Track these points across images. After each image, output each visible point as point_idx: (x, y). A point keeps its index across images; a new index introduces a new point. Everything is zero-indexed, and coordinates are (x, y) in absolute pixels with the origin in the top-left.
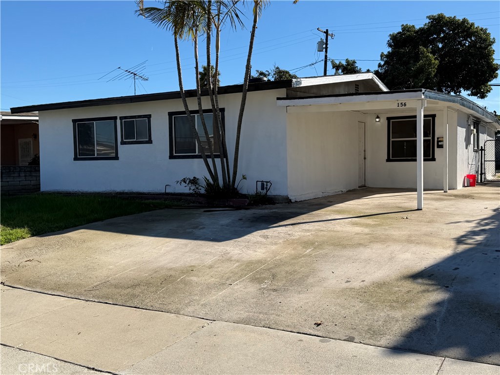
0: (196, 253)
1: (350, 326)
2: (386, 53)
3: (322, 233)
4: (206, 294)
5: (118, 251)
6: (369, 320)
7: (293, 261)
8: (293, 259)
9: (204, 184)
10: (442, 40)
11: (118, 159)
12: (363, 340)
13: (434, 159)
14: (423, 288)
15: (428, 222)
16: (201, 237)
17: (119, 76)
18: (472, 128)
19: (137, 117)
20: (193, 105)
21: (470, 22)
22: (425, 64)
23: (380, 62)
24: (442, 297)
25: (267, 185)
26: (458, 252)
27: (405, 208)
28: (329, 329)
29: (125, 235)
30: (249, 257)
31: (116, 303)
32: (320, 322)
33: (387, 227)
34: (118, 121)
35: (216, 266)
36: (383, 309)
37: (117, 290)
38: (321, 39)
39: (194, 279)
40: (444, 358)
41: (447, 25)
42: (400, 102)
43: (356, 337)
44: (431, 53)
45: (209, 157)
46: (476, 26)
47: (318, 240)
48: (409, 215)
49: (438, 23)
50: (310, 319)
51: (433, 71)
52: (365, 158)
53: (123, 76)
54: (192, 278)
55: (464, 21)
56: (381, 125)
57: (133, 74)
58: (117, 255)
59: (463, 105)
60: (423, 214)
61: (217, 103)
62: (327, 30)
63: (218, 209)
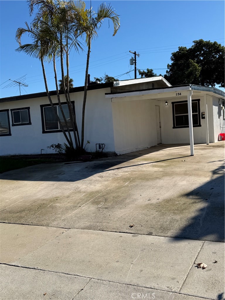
0: (59, 189)
1: (150, 226)
2: (170, 64)
3: (135, 173)
4: (65, 213)
5: (12, 191)
6: (161, 222)
7: (117, 190)
8: (117, 189)
9: (64, 147)
10: (202, 55)
11: (11, 135)
12: (158, 234)
13: (200, 126)
14: (193, 201)
15: (197, 163)
16: (62, 179)
17: (10, 85)
18: (222, 106)
19: (21, 109)
20: (55, 100)
21: (219, 43)
22: (193, 70)
23: (167, 69)
24: (204, 206)
25: (102, 146)
26: (213, 179)
27: (184, 155)
28: (137, 229)
29: (16, 181)
30: (91, 189)
31: (10, 222)
32: (132, 225)
33: (173, 167)
34: (10, 112)
35: (71, 196)
36: (169, 215)
37: (11, 214)
38: (132, 57)
39: (58, 205)
40: (204, 241)
41: (205, 46)
42: (177, 93)
43: (153, 232)
44: (196, 63)
45: (66, 131)
46: (222, 46)
47: (133, 177)
48: (186, 159)
49: (200, 45)
50: (127, 223)
51: (198, 73)
52: (160, 127)
53: (12, 85)
54: (57, 204)
55: (215, 43)
56: (169, 106)
57: (18, 83)
58: (11, 193)
59: (215, 93)
60: (194, 158)
61: (69, 98)
62: (135, 52)
63: (73, 162)
